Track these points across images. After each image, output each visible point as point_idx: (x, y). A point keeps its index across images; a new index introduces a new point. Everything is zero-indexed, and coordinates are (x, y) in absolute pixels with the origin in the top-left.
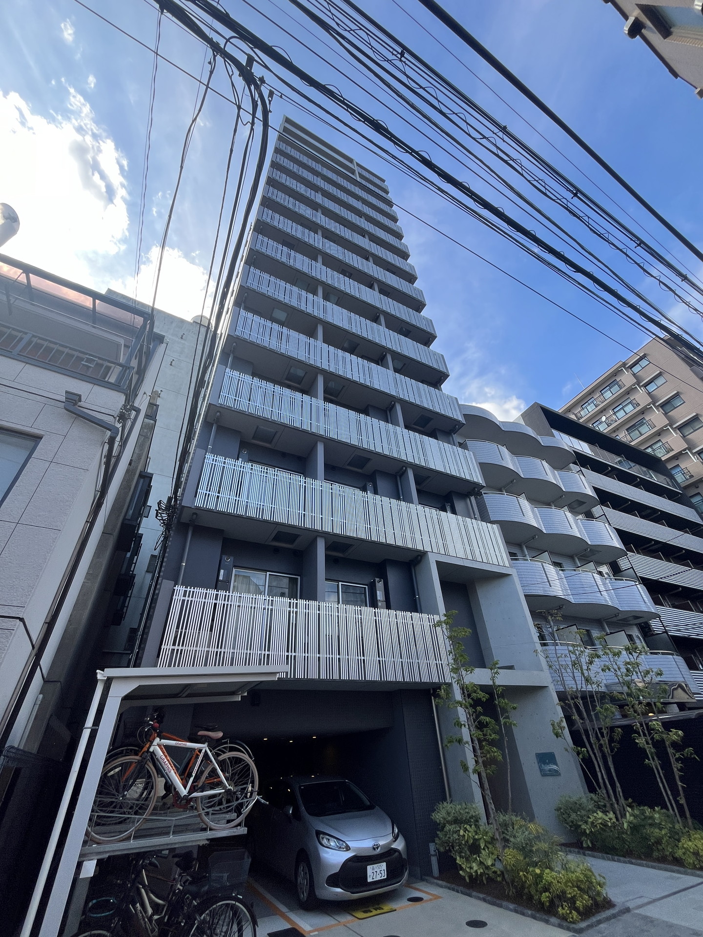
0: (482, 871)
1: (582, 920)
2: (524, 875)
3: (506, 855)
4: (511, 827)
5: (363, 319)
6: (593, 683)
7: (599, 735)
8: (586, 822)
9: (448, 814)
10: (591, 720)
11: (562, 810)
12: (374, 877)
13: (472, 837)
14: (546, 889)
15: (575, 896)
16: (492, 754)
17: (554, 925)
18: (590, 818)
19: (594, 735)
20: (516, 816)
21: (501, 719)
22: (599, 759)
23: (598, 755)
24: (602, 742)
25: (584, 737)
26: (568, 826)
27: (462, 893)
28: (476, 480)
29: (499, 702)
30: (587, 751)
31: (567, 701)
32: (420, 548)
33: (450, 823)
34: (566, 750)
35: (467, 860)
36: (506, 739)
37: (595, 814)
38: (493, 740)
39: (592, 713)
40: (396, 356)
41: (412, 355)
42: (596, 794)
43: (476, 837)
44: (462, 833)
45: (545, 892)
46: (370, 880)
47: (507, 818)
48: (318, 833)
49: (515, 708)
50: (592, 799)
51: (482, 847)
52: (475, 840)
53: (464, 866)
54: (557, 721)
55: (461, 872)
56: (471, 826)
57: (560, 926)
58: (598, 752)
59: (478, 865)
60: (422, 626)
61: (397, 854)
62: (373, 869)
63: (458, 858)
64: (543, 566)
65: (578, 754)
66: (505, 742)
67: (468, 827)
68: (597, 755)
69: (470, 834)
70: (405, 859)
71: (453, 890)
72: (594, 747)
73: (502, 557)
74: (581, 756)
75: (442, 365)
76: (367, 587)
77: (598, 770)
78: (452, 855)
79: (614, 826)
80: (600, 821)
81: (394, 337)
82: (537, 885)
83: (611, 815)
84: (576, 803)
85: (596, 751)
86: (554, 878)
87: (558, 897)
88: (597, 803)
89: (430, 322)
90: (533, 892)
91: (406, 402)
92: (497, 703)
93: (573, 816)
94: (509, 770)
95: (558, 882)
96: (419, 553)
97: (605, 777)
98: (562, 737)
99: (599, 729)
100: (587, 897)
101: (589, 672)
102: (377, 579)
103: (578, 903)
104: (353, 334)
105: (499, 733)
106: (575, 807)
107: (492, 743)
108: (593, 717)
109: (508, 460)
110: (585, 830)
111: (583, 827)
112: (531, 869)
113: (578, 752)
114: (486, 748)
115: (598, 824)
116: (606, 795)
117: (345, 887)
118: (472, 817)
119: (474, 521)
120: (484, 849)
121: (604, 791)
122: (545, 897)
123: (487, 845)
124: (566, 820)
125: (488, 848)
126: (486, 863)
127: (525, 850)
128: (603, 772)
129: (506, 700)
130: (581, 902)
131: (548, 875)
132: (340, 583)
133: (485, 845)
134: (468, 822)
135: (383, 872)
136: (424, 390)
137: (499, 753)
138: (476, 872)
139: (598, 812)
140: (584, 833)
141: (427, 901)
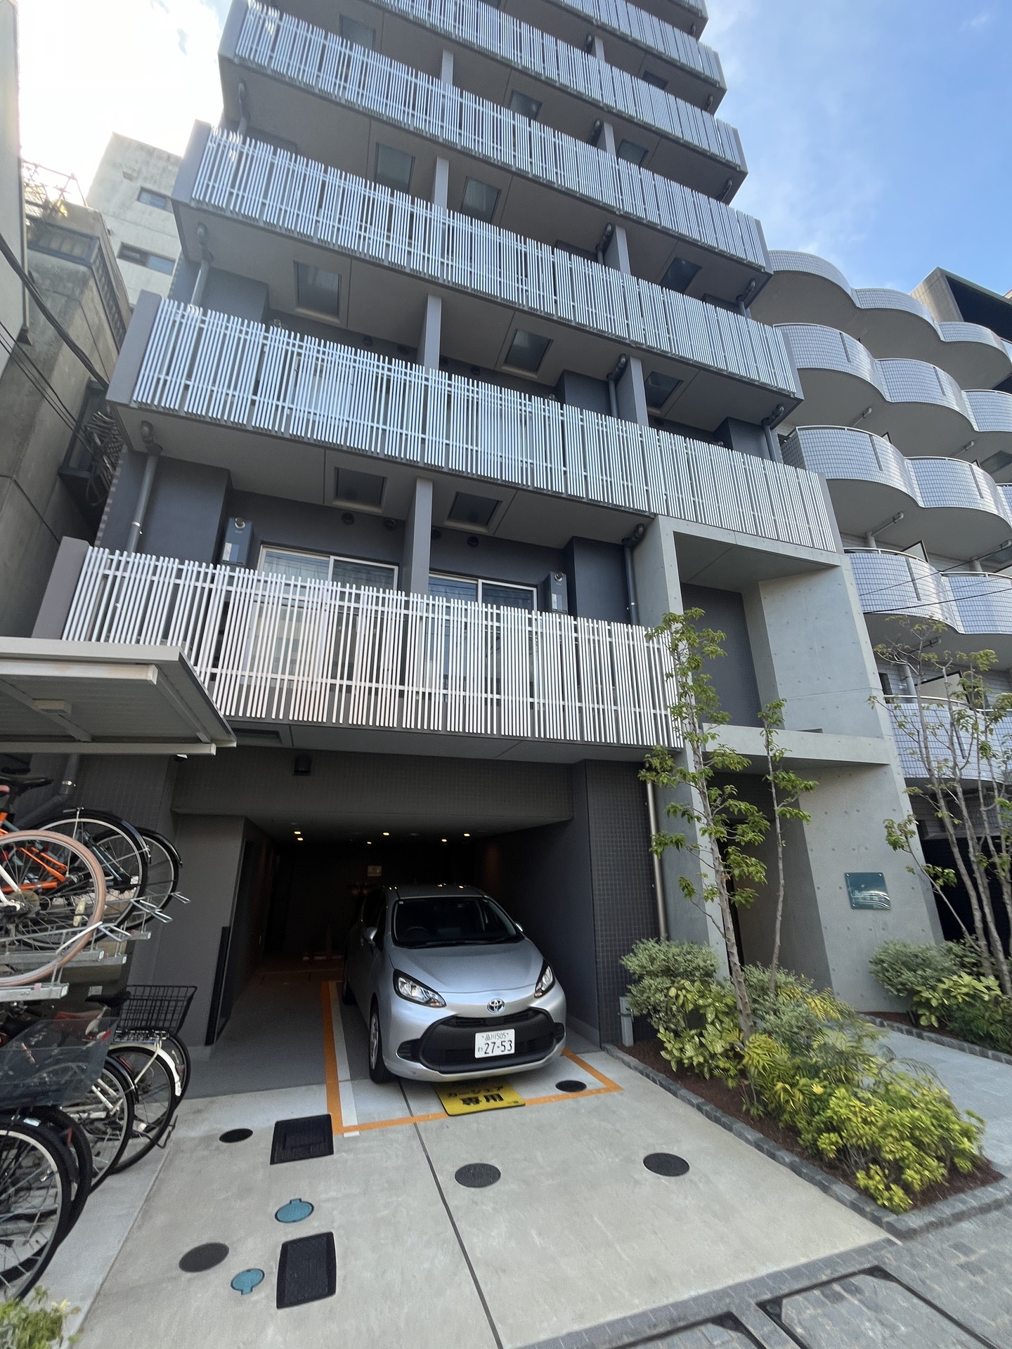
0: (701, 1060)
1: (915, 1207)
2: (785, 1090)
3: (751, 1045)
4: (772, 995)
5: (549, 40)
6: (994, 756)
7: (992, 848)
8: (934, 988)
9: (652, 960)
10: (978, 823)
11: (885, 965)
12: (489, 1050)
13: (693, 1001)
14: (832, 1127)
15: (903, 1159)
16: (746, 869)
17: (840, 1200)
18: (944, 983)
19: (979, 848)
20: (788, 974)
21: (776, 808)
22: (981, 889)
23: (982, 882)
24: (996, 859)
25: (956, 851)
26: (893, 990)
27: (662, 1085)
28: (781, 385)
29: (775, 778)
30: (958, 874)
31: (930, 786)
32: (640, 504)
33: (653, 974)
34: (911, 870)
35: (677, 1034)
36: (782, 843)
37: (955, 978)
38: (749, 843)
39: (983, 808)
40: (624, 122)
41: (663, 124)
42: (958, 942)
43: (701, 1002)
44: (673, 992)
45: (828, 1131)
46: (478, 1055)
47: (765, 977)
48: (398, 974)
49: (807, 789)
50: (950, 950)
51: (709, 1020)
52: (697, 1008)
53: (668, 1045)
54: (898, 819)
55: (663, 1053)
56: (693, 982)
57: (854, 1207)
58: (981, 877)
59: (696, 1049)
60: (632, 650)
61: (541, 1016)
62: (488, 1038)
63: (662, 1030)
64: (908, 564)
65: (935, 877)
66: (780, 850)
67: (687, 984)
68: (979, 881)
69: (689, 996)
70: (558, 1024)
71: (648, 1076)
72: (975, 867)
73: (822, 533)
74: (940, 882)
75: (731, 149)
76: (535, 590)
77: (975, 905)
78: (653, 1023)
79: (996, 1001)
80: (965, 990)
81: (623, 84)
82: (813, 1114)
83: (991, 981)
84: (916, 956)
85: (977, 875)
86: (855, 1113)
87: (862, 1151)
88: (961, 957)
89: (712, 57)
90: (801, 1125)
91: (638, 221)
92: (770, 778)
93: (907, 975)
94: (781, 899)
95: (865, 1121)
96: (642, 520)
97: (989, 918)
98: (906, 848)
99: (993, 838)
100: (934, 1163)
101: (989, 736)
102: (552, 574)
103: (910, 1175)
104: (524, 72)
105: (769, 834)
106: (915, 962)
107: (748, 849)
108: (985, 817)
109: (863, 364)
110: (928, 1000)
111: (926, 994)
112: (803, 1081)
113: (935, 874)
114: (732, 857)
115: (959, 994)
116: (984, 949)
117: (431, 1061)
118: (698, 968)
119: (768, 462)
120: (713, 1023)
121: (983, 943)
122: (827, 1142)
123: (720, 1016)
124: (890, 980)
125: (721, 1022)
126: (711, 1049)
127: (796, 1042)
128: (987, 910)
129: (793, 776)
130: (917, 1172)
131: (841, 1103)
132: (480, 581)
133: (717, 1016)
134: (688, 975)
135: (507, 1045)
136: (684, 199)
137: (760, 869)
138: (691, 1058)
139: (963, 974)
140: (927, 1004)
141: (591, 1092)
